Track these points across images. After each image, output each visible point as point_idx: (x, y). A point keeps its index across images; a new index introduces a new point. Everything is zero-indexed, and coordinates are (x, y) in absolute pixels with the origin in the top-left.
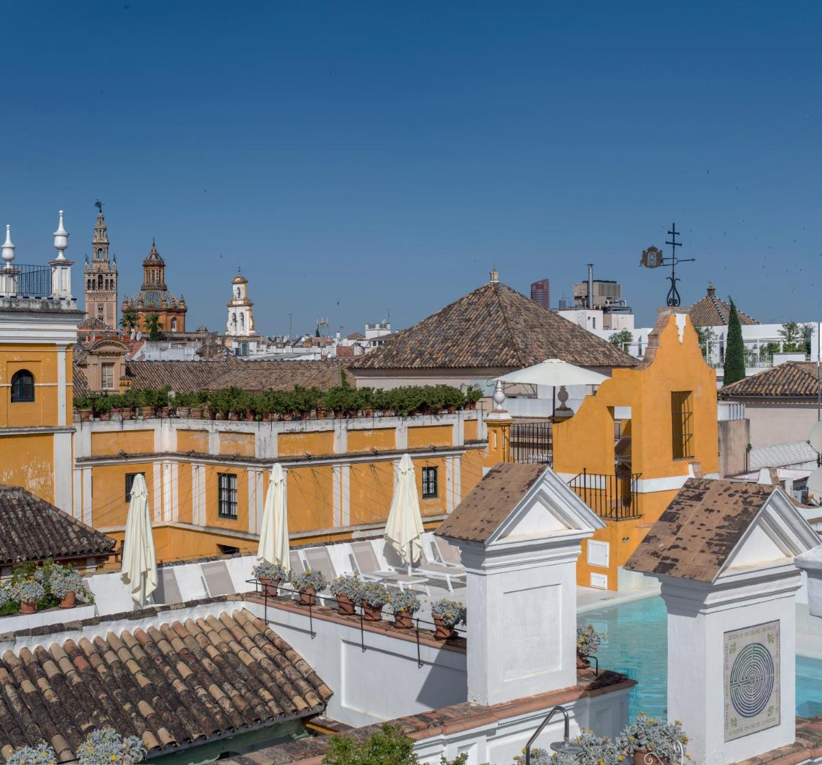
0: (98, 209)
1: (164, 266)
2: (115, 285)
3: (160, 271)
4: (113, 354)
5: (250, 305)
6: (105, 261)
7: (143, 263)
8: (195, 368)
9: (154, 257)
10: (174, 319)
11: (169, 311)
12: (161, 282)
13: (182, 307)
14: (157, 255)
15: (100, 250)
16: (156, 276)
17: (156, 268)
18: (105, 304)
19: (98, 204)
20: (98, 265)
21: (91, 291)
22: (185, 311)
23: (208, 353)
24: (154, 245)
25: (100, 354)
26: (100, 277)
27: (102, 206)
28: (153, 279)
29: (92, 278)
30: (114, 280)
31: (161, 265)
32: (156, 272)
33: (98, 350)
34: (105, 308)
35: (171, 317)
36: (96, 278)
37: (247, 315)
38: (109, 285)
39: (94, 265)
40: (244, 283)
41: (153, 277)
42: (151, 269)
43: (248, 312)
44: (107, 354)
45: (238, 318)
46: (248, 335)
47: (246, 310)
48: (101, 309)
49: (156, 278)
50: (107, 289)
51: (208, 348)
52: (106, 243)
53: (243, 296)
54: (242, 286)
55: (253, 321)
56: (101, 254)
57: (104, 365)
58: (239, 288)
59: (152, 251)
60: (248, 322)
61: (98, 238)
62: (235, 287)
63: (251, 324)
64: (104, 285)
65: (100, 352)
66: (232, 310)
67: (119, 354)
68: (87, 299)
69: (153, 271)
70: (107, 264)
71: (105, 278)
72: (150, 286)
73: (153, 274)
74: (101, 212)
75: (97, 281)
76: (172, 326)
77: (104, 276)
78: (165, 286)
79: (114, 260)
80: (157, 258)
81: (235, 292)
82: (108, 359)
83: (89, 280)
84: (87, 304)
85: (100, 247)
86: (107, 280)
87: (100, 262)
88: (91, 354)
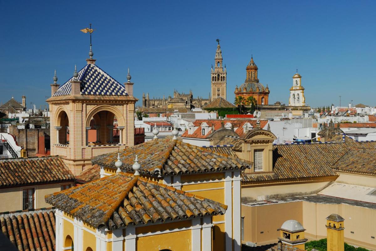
0: (217, 43)
1: (258, 69)
2: (225, 79)
3: (255, 72)
4: (263, 142)
5: (303, 90)
6: (221, 68)
7: (246, 68)
8: (323, 149)
9: (252, 64)
10: (263, 98)
11: (261, 93)
12: (256, 78)
13: (267, 91)
14: (254, 64)
15: (219, 62)
16: (253, 75)
17: (253, 71)
18: (221, 88)
19: (218, 40)
20: (217, 69)
21: (214, 82)
22: (268, 93)
23: (327, 135)
24: (252, 58)
25: (253, 142)
26: (219, 75)
27: (219, 42)
28: (252, 76)
29: (214, 76)
30: (225, 76)
31: (256, 69)
32: (253, 72)
33: (251, 139)
34: (220, 90)
35: (261, 97)
36: (217, 76)
37: (301, 95)
38: (223, 79)
39: (216, 69)
40: (299, 78)
41: (252, 75)
42: (250, 71)
43: (302, 93)
44: (258, 142)
45: (296, 97)
46: (302, 106)
47: (301, 92)
48: (219, 90)
49: (253, 76)
50: (221, 80)
51: (328, 131)
52: (221, 59)
53: (299, 85)
54: (298, 79)
55: (304, 98)
56: (219, 64)
57: (255, 151)
58: (296, 81)
59: (251, 61)
60: (302, 99)
61: (218, 56)
62: (295, 80)
63: (303, 100)
64: (220, 79)
65: (253, 141)
66: (292, 92)
67: (268, 142)
68: (212, 86)
69: (252, 72)
70: (221, 69)
71: (220, 76)
72: (250, 80)
73: (252, 74)
74: (219, 44)
75: (217, 77)
76: (262, 102)
77: (220, 74)
78: (258, 80)
79: (225, 67)
80: (254, 65)
81: (294, 83)
82: (259, 146)
83: (213, 77)
84: (212, 88)
85: (218, 61)
86: (222, 77)
87: (219, 68)
88: (246, 142)
